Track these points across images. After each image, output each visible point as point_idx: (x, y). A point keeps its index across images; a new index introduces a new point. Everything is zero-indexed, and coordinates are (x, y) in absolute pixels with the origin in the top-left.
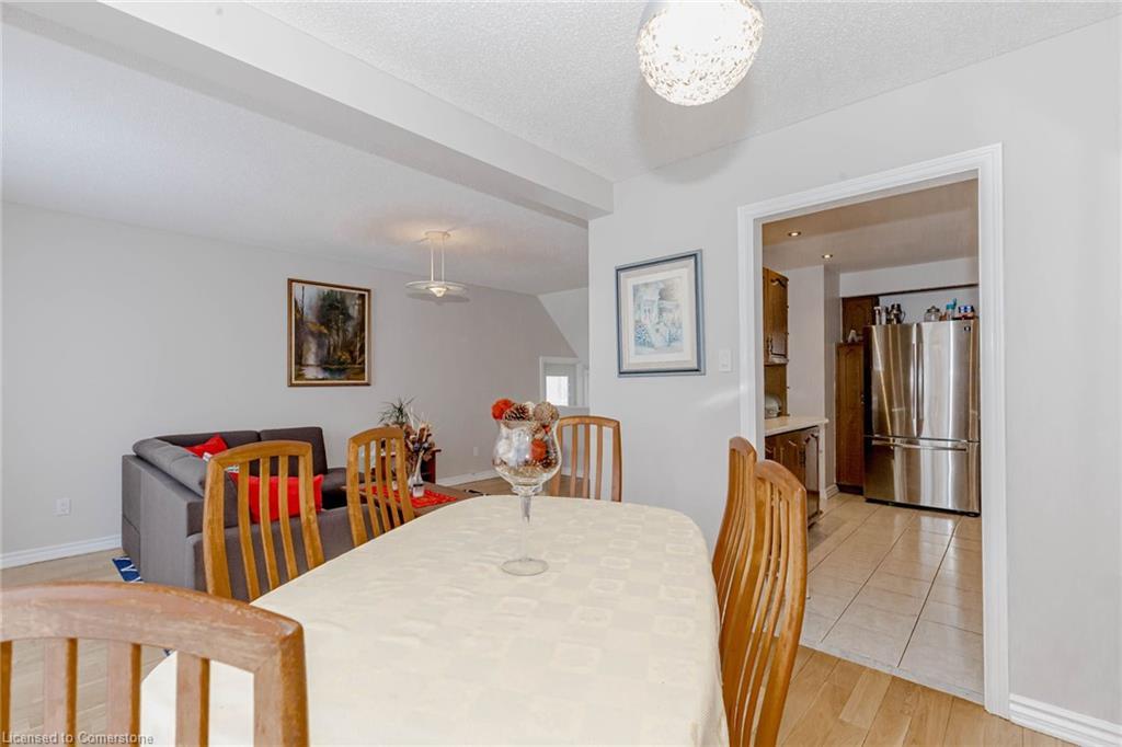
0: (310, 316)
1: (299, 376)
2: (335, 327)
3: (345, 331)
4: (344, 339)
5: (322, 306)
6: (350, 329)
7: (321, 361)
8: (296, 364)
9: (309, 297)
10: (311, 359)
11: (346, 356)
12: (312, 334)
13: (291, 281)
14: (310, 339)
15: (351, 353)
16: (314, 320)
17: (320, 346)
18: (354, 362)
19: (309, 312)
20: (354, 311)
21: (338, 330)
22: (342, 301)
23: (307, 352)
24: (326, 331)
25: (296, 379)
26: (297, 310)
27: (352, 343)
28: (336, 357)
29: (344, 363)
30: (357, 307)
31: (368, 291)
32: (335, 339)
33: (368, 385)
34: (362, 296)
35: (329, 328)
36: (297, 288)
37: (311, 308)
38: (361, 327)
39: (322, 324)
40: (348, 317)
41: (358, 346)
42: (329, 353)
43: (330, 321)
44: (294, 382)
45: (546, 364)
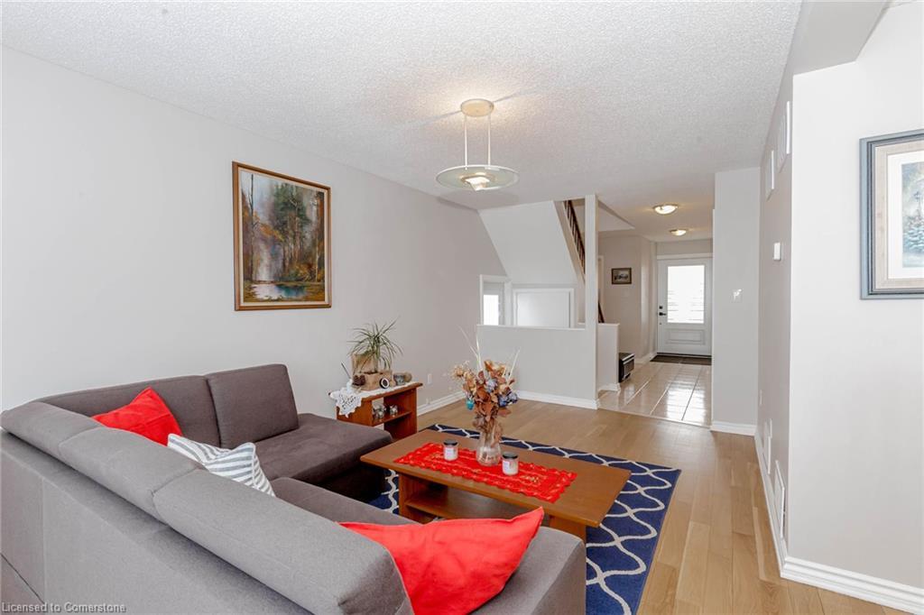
0: (262, 215)
1: (250, 296)
2: (291, 232)
3: (302, 237)
4: (302, 247)
5: (276, 205)
6: (308, 236)
7: (275, 277)
8: (245, 279)
9: (260, 190)
10: (263, 273)
11: (304, 271)
12: (264, 240)
13: (237, 166)
14: (262, 246)
15: (310, 266)
16: (267, 223)
17: (274, 256)
18: (312, 279)
19: (260, 211)
20: (312, 214)
21: (294, 237)
22: (298, 200)
23: (258, 265)
24: (280, 237)
25: (245, 301)
26: (245, 208)
27: (310, 254)
28: (292, 272)
29: (301, 280)
30: (315, 208)
31: (328, 189)
32: (291, 248)
33: (328, 306)
34: (320, 195)
35: (284, 233)
36: (244, 176)
37: (262, 205)
38: (320, 230)
39: (276, 227)
40: (306, 221)
41: (318, 257)
42: (284, 265)
43: (285, 223)
44: (243, 304)
45: (485, 282)
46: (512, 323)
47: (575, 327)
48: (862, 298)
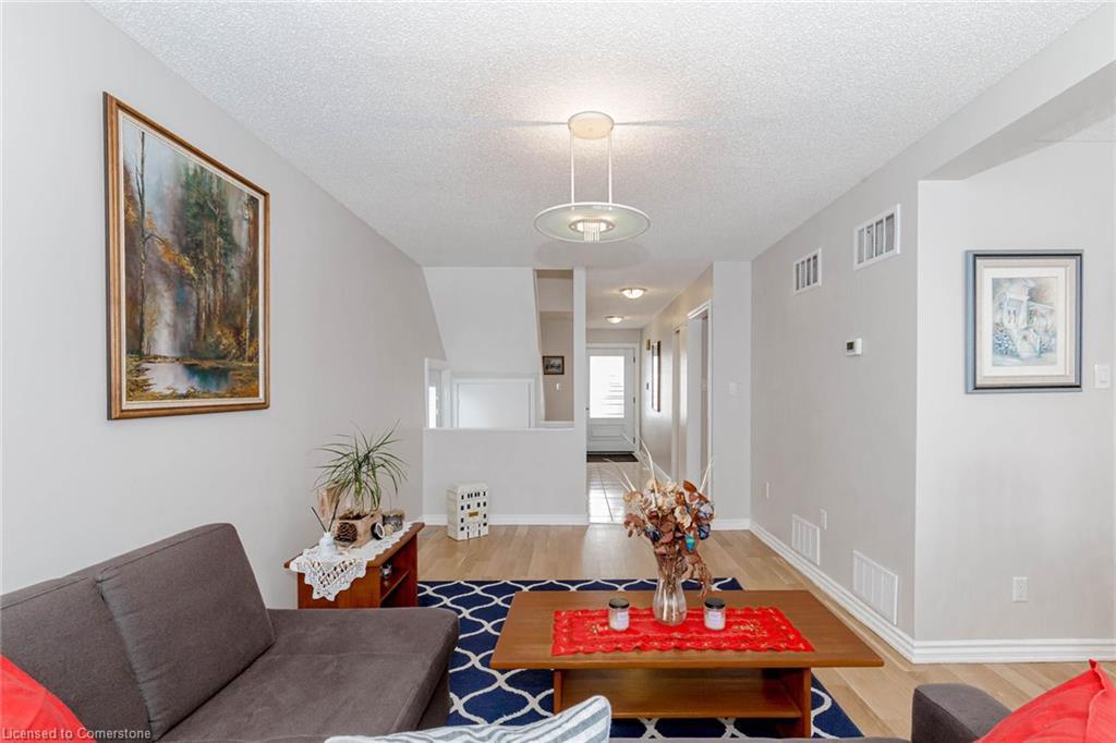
0: (160, 222)
1: (138, 387)
2: (209, 262)
3: (227, 276)
4: (226, 294)
5: (184, 203)
6: (235, 274)
7: (183, 349)
8: (127, 353)
9: (158, 169)
10: (162, 340)
11: (228, 341)
12: (164, 272)
13: (111, 104)
14: (161, 285)
15: (238, 332)
16: (169, 237)
17: (181, 306)
18: (241, 355)
19: (158, 211)
20: (241, 234)
21: (214, 273)
22: (221, 204)
23: (153, 322)
24: (191, 270)
25: (129, 398)
26: (129, 198)
27: (239, 310)
28: (211, 340)
29: (224, 358)
30: (245, 225)
31: (265, 194)
32: (209, 294)
33: (264, 406)
34: (253, 201)
35: (197, 262)
36: (127, 127)
37: (160, 200)
38: (251, 269)
39: (185, 250)
40: (232, 246)
41: (249, 316)
42: (198, 327)
43: (199, 245)
44: (126, 405)
45: (430, 370)
46: (452, 425)
47: (536, 426)
48: (967, 393)
